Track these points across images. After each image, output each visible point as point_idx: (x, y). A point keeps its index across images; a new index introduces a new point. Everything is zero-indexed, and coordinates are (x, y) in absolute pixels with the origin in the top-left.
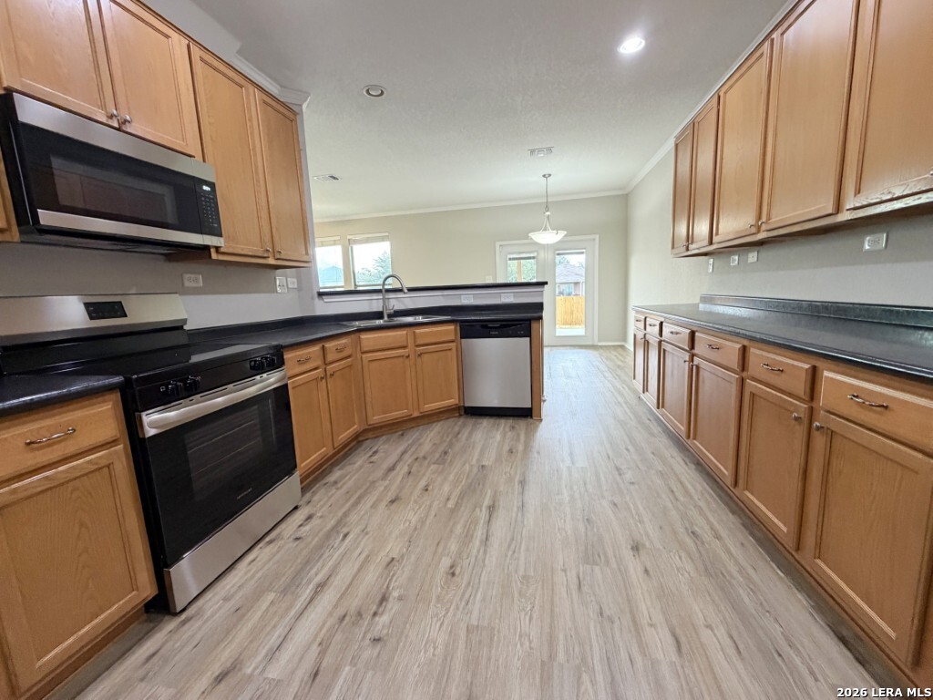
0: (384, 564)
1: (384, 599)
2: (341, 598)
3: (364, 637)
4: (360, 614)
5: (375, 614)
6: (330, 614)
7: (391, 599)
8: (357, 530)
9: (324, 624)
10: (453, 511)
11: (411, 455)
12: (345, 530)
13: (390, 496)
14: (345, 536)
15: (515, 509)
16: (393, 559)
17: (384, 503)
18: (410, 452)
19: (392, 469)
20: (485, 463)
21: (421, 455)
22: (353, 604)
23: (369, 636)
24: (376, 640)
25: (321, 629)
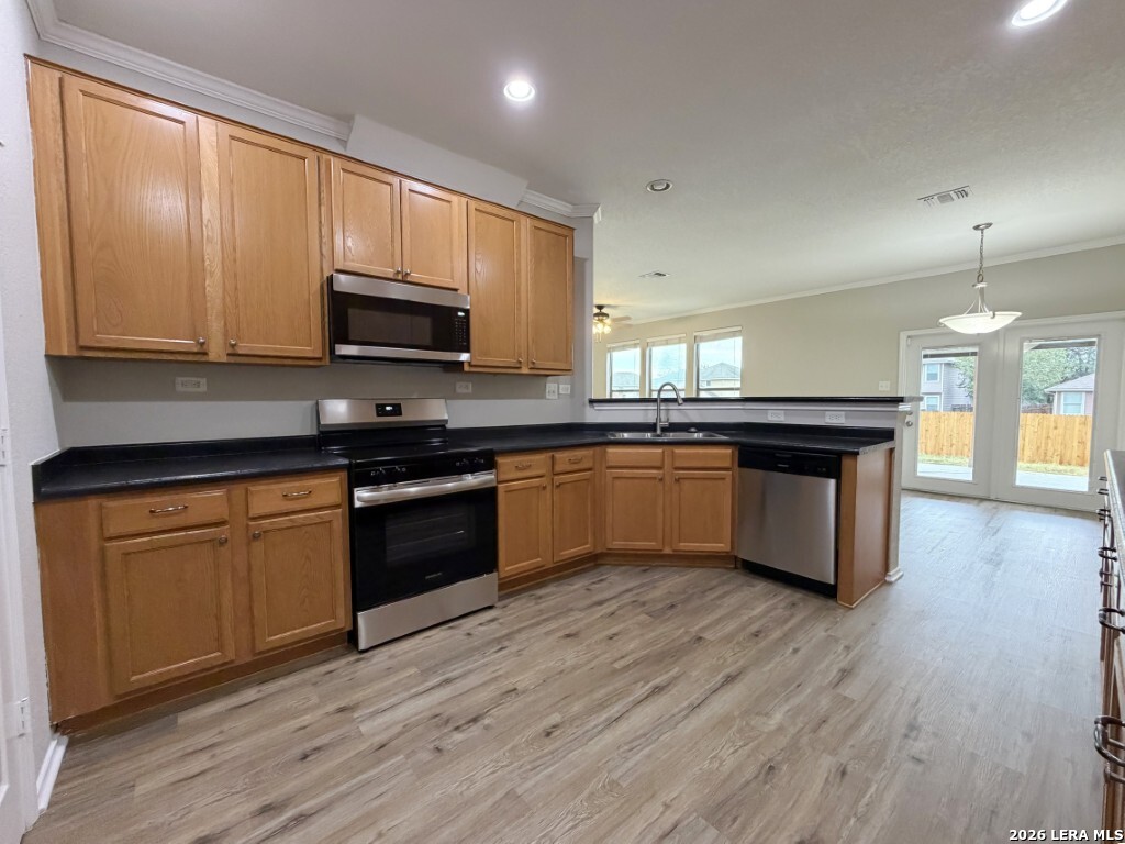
0: (504, 690)
1: (475, 720)
2: (450, 699)
3: (432, 741)
4: (447, 721)
5: (457, 728)
6: (430, 708)
7: (479, 724)
8: (514, 649)
9: (421, 712)
10: (615, 672)
11: (633, 596)
12: (506, 643)
13: (573, 629)
14: (502, 649)
15: (686, 704)
16: (515, 689)
17: (561, 634)
18: (635, 592)
19: (600, 603)
20: (708, 636)
21: (642, 600)
22: (452, 710)
23: (436, 743)
24: (438, 750)
25: (416, 715)
